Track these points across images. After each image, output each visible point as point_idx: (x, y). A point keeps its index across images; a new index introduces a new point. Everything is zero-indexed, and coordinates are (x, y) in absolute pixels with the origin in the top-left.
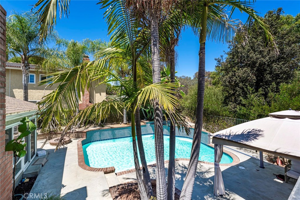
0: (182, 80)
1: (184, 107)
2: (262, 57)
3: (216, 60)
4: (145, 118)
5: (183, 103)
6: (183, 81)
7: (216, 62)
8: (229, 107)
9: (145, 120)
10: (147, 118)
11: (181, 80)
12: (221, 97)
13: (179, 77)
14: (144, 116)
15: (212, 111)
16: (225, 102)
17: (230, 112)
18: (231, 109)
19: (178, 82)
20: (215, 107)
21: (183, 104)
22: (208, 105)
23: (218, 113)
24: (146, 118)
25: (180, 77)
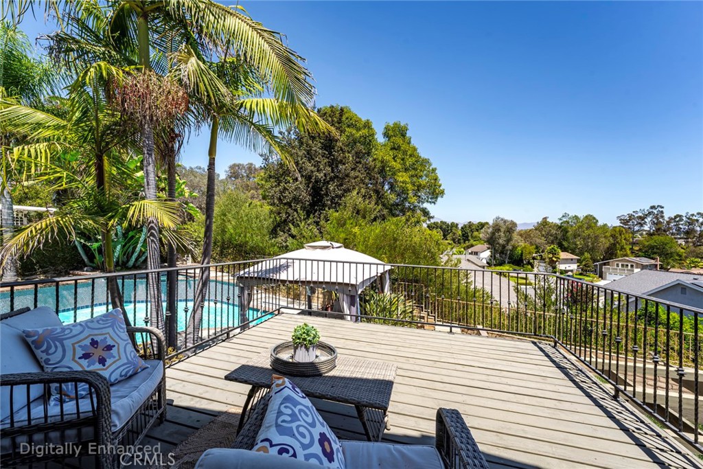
0: (196, 177)
1: (199, 240)
2: (318, 171)
3: (261, 155)
4: (86, 266)
5: (195, 231)
6: (198, 179)
7: (261, 159)
8: (279, 239)
9: (87, 271)
10: (94, 265)
11: (193, 177)
12: (268, 223)
13: (188, 168)
14: (83, 260)
15: (253, 247)
16: (274, 232)
17: (280, 248)
18: (281, 243)
19: (183, 186)
20: (257, 239)
21: (197, 234)
22: (245, 236)
23: (262, 249)
24: (91, 264)
25: (191, 168)
